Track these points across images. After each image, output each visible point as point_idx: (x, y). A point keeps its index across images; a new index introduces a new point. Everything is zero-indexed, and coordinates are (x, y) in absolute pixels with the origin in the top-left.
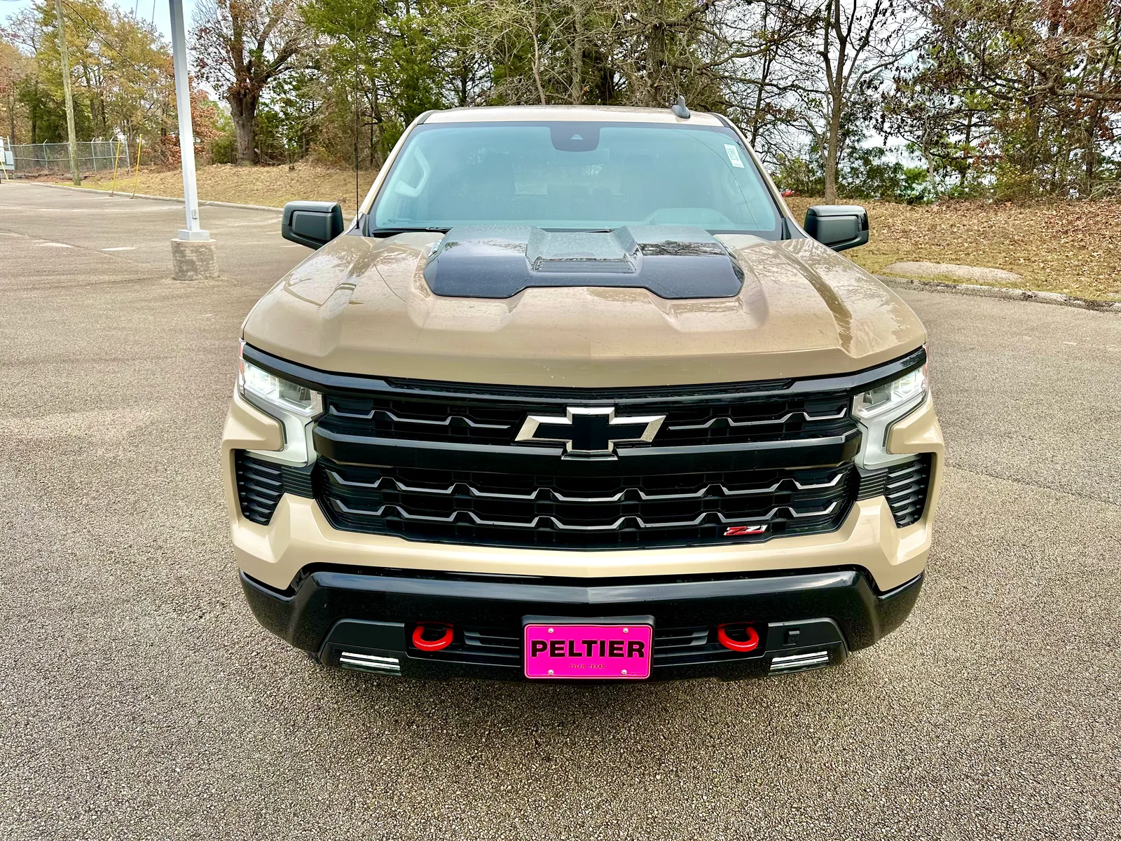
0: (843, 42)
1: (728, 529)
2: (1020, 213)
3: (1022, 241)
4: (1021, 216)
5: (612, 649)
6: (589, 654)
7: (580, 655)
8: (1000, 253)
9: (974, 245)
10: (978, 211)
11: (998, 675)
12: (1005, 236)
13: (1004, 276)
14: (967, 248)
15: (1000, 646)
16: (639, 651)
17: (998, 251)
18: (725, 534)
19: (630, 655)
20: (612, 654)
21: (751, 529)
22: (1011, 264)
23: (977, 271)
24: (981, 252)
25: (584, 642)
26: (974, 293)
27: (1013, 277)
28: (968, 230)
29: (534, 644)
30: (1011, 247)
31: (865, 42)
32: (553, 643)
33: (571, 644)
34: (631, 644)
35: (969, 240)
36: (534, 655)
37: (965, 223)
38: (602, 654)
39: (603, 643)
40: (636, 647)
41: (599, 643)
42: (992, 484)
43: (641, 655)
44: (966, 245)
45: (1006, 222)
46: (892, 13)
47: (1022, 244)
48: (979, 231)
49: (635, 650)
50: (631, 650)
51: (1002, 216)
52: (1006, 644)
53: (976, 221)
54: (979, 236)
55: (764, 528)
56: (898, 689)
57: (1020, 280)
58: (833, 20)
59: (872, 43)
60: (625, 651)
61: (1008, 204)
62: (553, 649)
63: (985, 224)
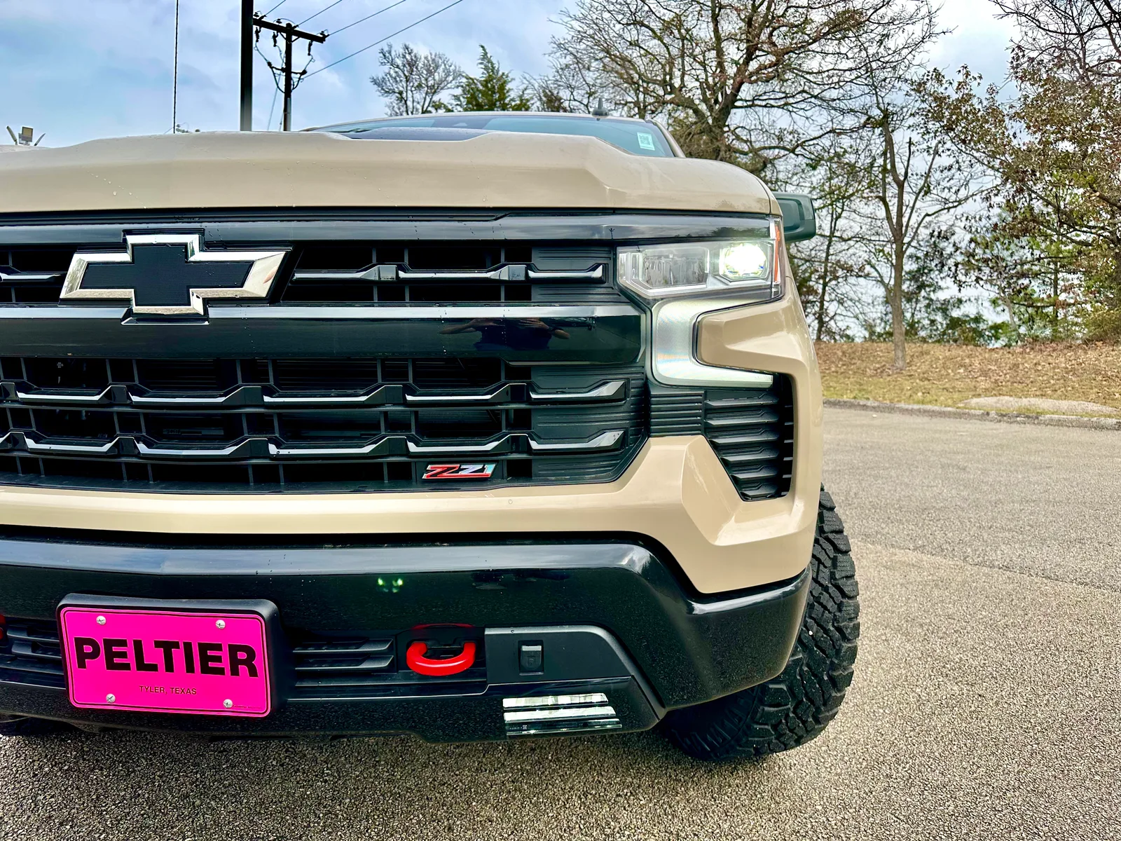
0: (901, 186)
1: (429, 467)
2: (1113, 350)
3: (1117, 376)
4: (1114, 353)
5: (205, 659)
6: (169, 667)
7: (153, 668)
8: (1092, 389)
9: (1062, 381)
10: (1065, 351)
11: (1005, 812)
12: (1098, 372)
13: (1095, 408)
14: (1054, 384)
15: (1018, 772)
16: (248, 662)
17: (1089, 387)
18: (424, 477)
19: (235, 672)
20: (206, 670)
21: (469, 470)
22: (1107, 399)
23: (1064, 404)
24: (1070, 389)
25: (158, 644)
26: (1060, 423)
27: (1107, 409)
28: (1054, 368)
29: (80, 643)
30: (1104, 383)
31: (926, 190)
32: (109, 644)
33: (138, 644)
34: (234, 650)
35: (1055, 377)
36: (82, 665)
37: (1051, 361)
38: (190, 668)
39: (188, 647)
40: (242, 655)
41: (182, 646)
42: (1048, 587)
43: (253, 672)
44: (1052, 382)
45: (1097, 359)
46: (959, 169)
47: (1117, 379)
48: (1067, 368)
49: (242, 662)
50: (235, 663)
51: (1092, 354)
52: (1029, 769)
53: (1063, 360)
54: (1066, 373)
55: (489, 469)
56: (833, 823)
57: (1115, 413)
58: (889, 167)
59: (935, 192)
60: (226, 664)
61: (1100, 344)
62: (110, 655)
63: (1073, 362)
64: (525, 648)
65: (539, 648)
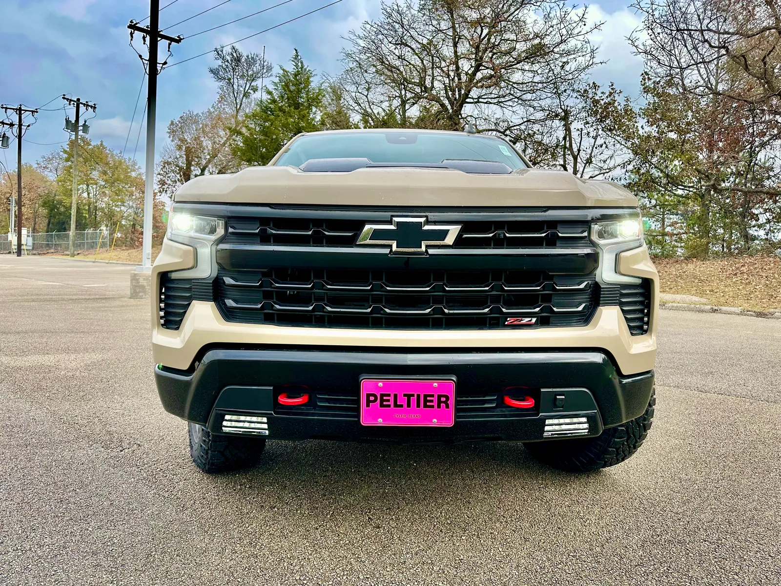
0: (575, 158)
1: (508, 319)
2: (703, 264)
3: (707, 280)
4: (704, 266)
5: (426, 401)
6: (409, 406)
7: (401, 406)
8: (693, 288)
9: (674, 283)
10: (675, 264)
12: (695, 277)
13: (697, 300)
14: (670, 285)
16: (446, 402)
17: (691, 286)
18: (506, 323)
19: (439, 406)
20: (425, 406)
21: (525, 320)
22: (702, 294)
23: (678, 297)
24: (680, 287)
25: (405, 395)
26: (677, 309)
27: (704, 300)
28: (669, 275)
29: (368, 396)
30: (700, 284)
31: (589, 161)
32: (382, 396)
33: (395, 396)
34: (440, 397)
35: (670, 280)
36: (368, 405)
37: (667, 270)
38: (418, 406)
39: (418, 396)
40: (443, 399)
41: (416, 396)
43: (447, 406)
44: (669, 283)
45: (694, 269)
46: (606, 147)
47: (707, 282)
48: (677, 275)
49: (443, 402)
50: (439, 402)
51: (691, 266)
53: (674, 269)
54: (677, 278)
55: (534, 320)
57: (708, 302)
58: (568, 145)
59: (594, 162)
60: (435, 404)
61: (695, 260)
62: (382, 400)
63: (680, 271)
64: (558, 397)
65: (563, 397)
